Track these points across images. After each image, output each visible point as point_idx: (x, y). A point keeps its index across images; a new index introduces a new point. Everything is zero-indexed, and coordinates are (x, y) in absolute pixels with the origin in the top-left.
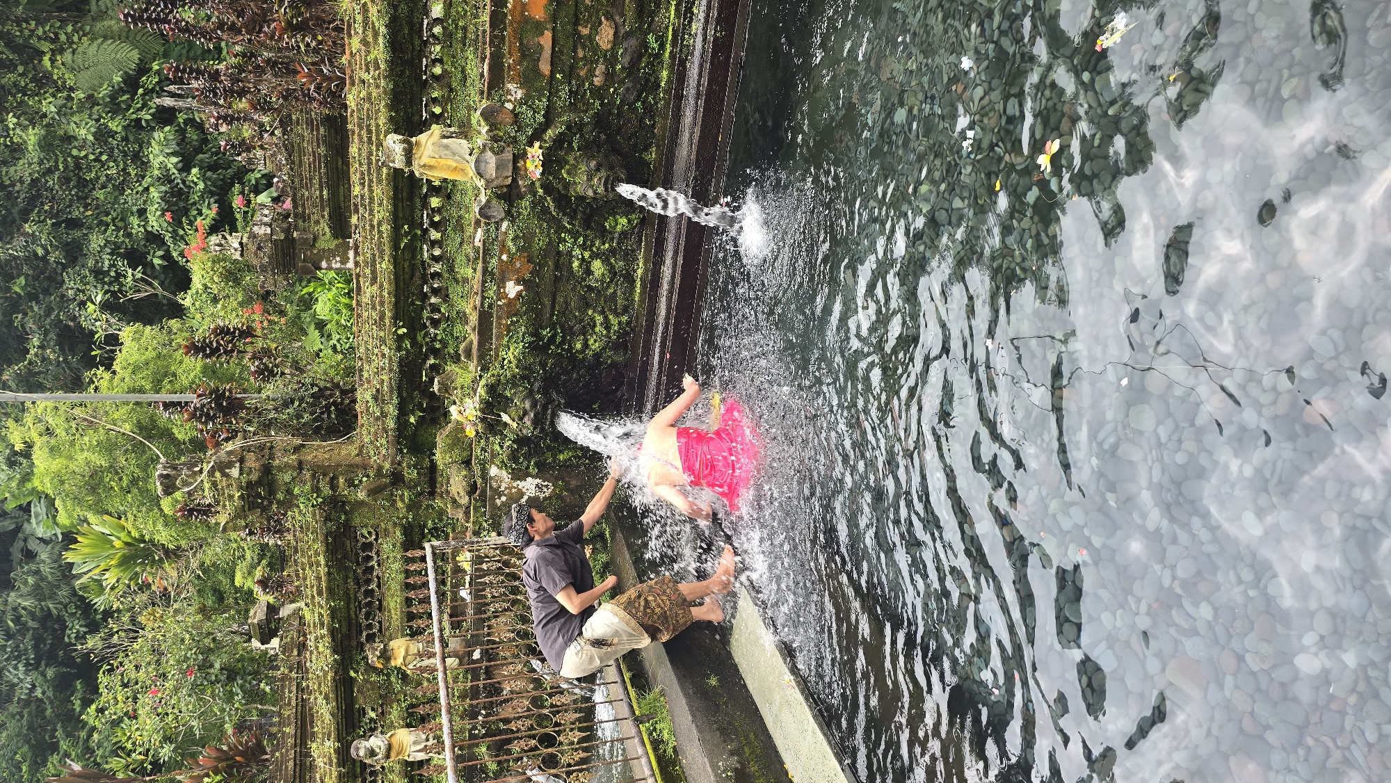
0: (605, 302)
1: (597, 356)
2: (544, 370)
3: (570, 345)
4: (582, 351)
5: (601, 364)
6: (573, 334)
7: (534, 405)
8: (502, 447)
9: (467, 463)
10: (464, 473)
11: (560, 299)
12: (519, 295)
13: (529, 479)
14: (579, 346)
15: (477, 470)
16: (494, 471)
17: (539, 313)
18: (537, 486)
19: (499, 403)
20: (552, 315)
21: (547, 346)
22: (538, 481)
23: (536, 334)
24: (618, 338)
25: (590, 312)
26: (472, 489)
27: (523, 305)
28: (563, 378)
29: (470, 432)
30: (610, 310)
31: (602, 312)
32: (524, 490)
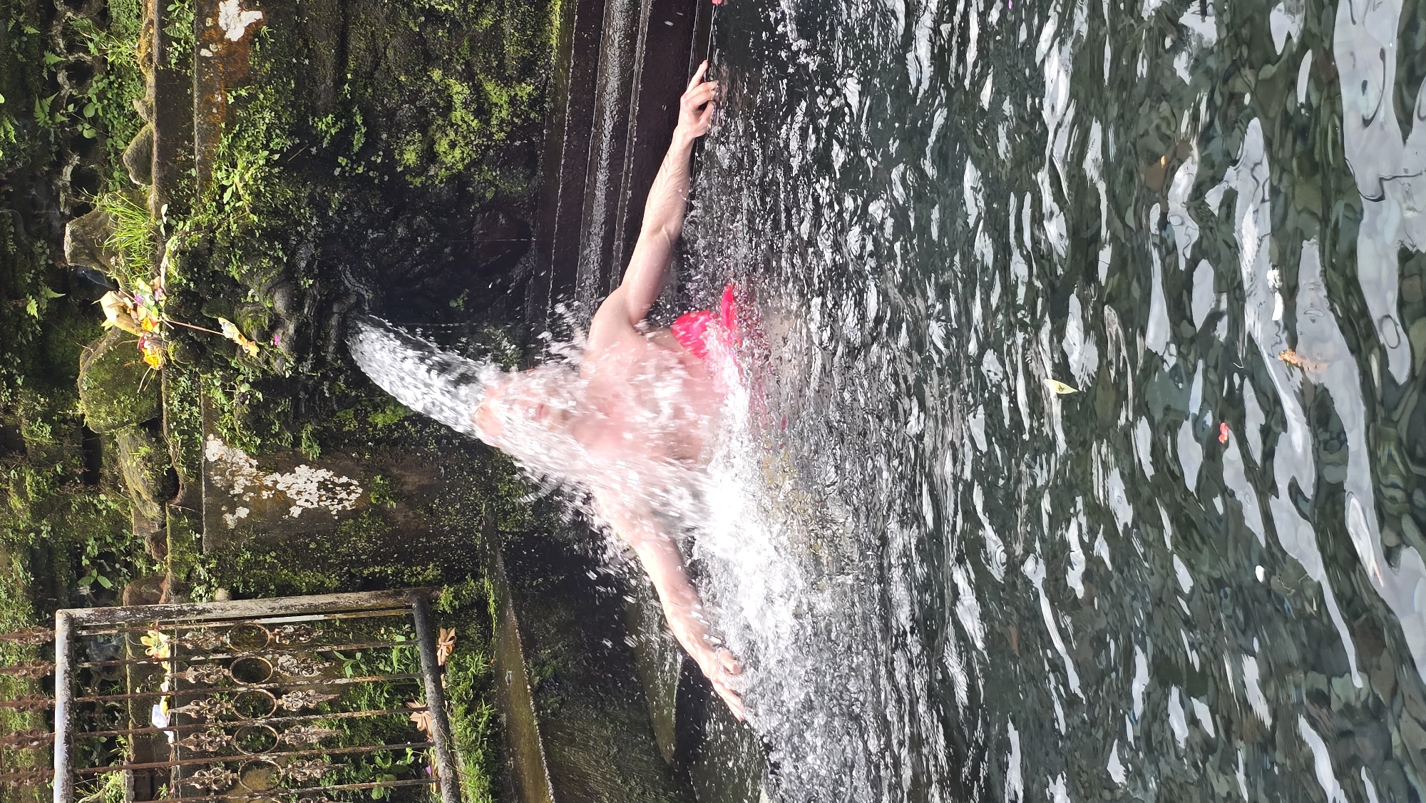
0: (473, 49)
1: (459, 180)
2: (322, 216)
3: (389, 154)
4: (421, 170)
5: (471, 199)
6: (395, 127)
7: (295, 305)
8: (230, 396)
9: (152, 426)
10: (144, 450)
11: (357, 44)
12: (252, 32)
13: (302, 470)
14: (410, 157)
15: (174, 443)
16: (214, 449)
17: (306, 79)
18: (322, 485)
19: (215, 294)
20: (340, 81)
21: (328, 159)
22: (323, 474)
23: (300, 130)
24: (510, 136)
25: (437, 74)
26: (166, 488)
27: (265, 58)
28: (372, 235)
29: (153, 357)
30: (487, 71)
31: (468, 76)
32: (291, 494)
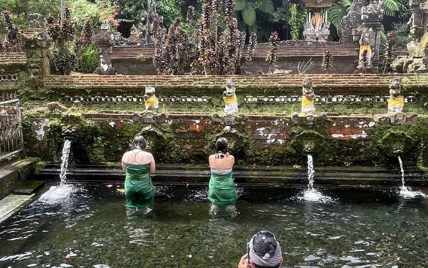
7: (73, 132)
13: (44, 132)
18: (41, 135)
32: (40, 131)
